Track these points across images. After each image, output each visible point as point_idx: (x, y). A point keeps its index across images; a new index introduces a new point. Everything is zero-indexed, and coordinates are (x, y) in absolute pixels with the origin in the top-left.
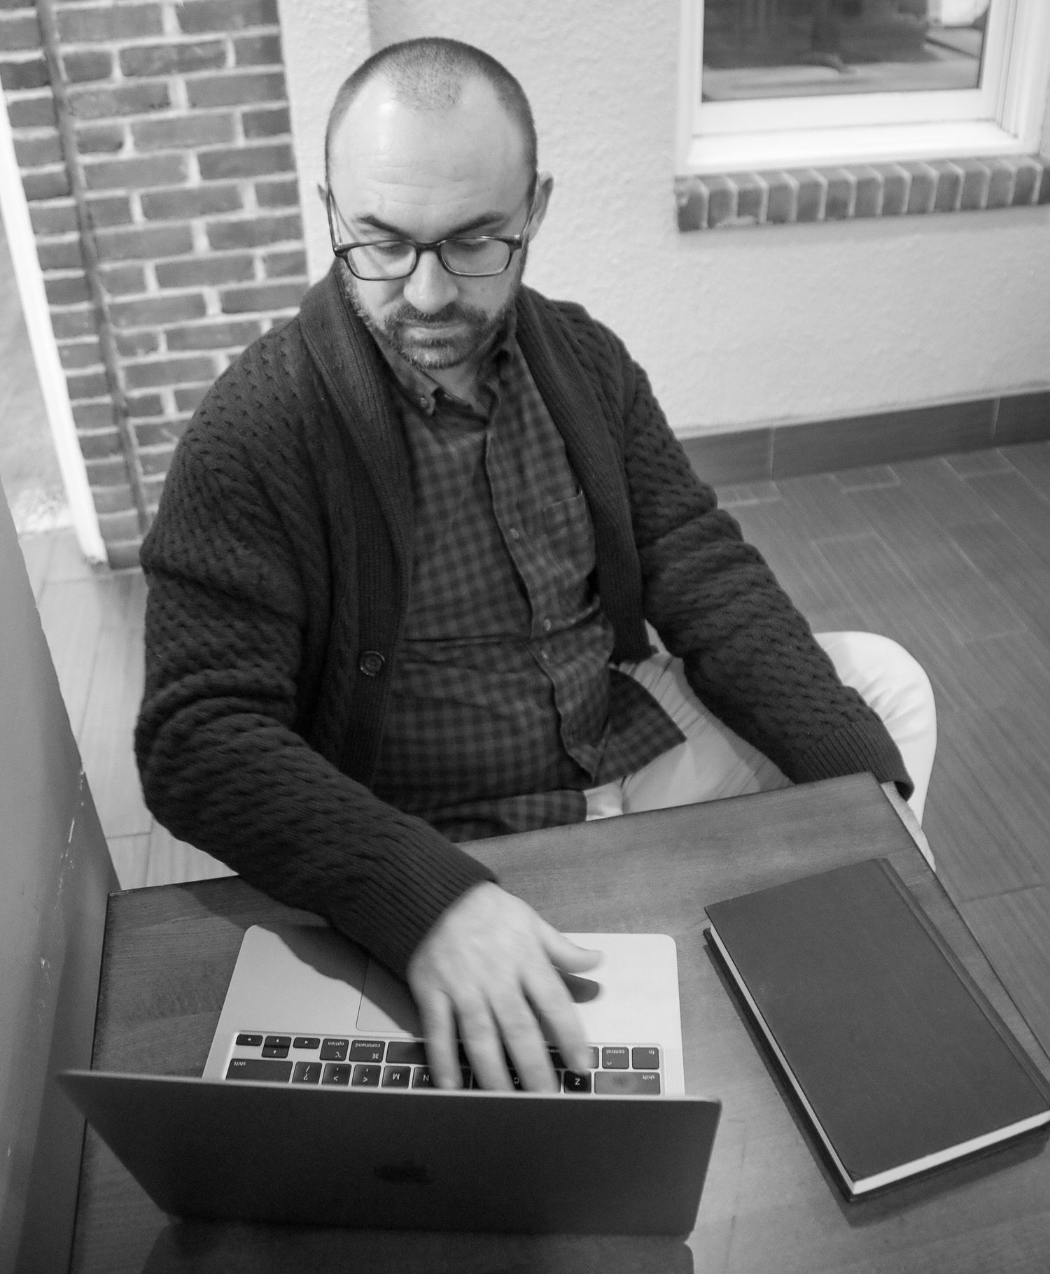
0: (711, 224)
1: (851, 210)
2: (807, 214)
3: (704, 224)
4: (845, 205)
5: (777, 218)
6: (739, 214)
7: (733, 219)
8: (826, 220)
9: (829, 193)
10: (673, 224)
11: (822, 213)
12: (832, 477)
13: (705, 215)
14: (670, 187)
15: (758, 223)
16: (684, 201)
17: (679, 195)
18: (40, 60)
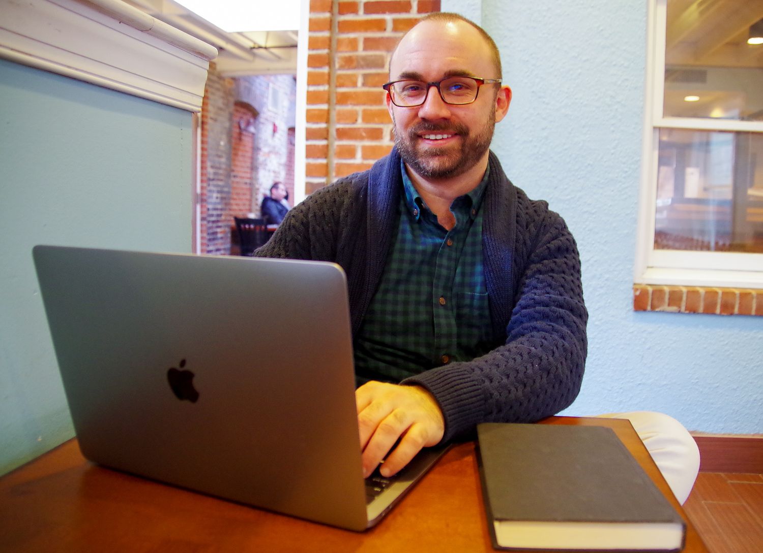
0: (653, 308)
1: (736, 310)
2: (709, 310)
3: (649, 308)
4: (733, 307)
5: (692, 310)
6: (669, 305)
7: (666, 307)
8: (720, 315)
9: (722, 298)
10: (631, 307)
11: (718, 311)
12: (722, 474)
13: (649, 303)
14: (631, 286)
15: (679, 312)
16: (638, 293)
17: (636, 290)
18: (324, 183)
